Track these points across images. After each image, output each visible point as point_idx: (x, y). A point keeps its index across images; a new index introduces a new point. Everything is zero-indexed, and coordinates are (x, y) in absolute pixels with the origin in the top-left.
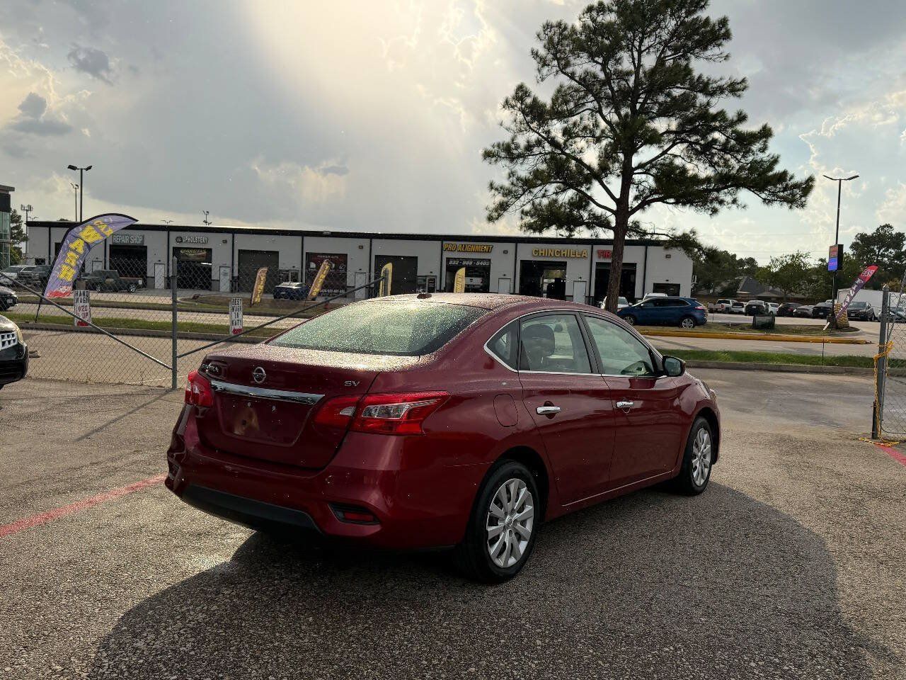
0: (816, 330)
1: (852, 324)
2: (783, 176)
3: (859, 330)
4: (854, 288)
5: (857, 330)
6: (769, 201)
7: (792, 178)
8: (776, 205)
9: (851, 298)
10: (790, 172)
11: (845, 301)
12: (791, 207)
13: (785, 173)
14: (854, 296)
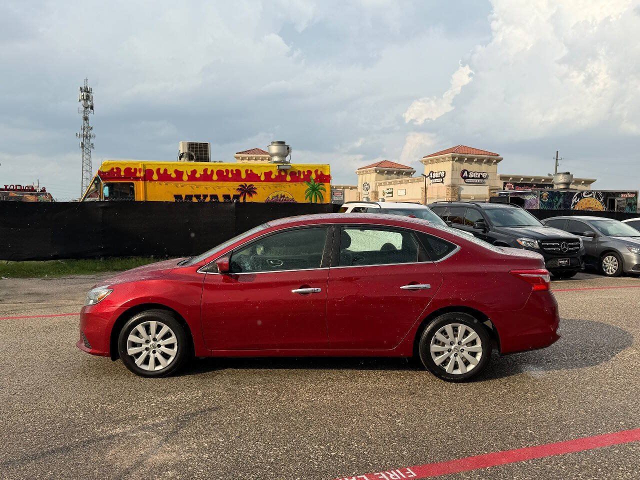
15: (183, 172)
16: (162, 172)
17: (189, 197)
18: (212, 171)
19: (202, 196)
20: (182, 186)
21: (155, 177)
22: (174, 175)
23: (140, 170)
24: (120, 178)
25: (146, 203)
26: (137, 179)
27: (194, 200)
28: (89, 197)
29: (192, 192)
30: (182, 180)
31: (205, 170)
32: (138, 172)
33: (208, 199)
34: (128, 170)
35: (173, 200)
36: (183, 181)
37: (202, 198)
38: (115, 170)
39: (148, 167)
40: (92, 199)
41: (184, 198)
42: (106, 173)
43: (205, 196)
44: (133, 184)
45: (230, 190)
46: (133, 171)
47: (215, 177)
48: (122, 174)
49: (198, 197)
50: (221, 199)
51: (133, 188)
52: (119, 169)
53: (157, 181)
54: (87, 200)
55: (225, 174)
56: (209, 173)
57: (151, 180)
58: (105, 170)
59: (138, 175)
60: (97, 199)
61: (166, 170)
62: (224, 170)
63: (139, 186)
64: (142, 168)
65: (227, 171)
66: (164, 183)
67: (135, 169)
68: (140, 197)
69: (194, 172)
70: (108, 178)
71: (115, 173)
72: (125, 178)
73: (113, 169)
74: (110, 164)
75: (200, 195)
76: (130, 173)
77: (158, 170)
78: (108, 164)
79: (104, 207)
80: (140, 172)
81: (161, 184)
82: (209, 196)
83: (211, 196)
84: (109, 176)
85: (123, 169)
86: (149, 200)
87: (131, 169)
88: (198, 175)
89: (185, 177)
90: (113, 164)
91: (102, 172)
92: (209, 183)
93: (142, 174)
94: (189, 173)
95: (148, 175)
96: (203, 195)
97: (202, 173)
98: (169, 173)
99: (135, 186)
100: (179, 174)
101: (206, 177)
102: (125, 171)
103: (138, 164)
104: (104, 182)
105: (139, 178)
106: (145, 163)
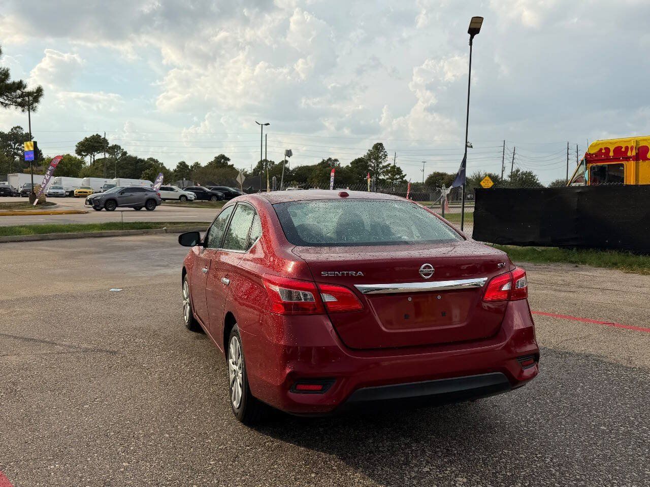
0: (23, 205)
1: (48, 200)
2: (20, 85)
3: (55, 204)
4: (48, 173)
5: (53, 204)
6: (7, 105)
7: (25, 87)
8: (13, 107)
9: (48, 181)
10: (24, 82)
11: (43, 183)
12: (23, 111)
13: (21, 82)
14: (50, 178)
24: (609, 160)
25: (636, 188)
26: (627, 159)
28: (575, 182)
32: (629, 151)
34: (618, 150)
38: (603, 151)
39: (642, 144)
40: (577, 184)
42: (593, 154)
44: (622, 165)
46: (623, 150)
48: (611, 154)
51: (623, 170)
52: (607, 150)
54: (573, 185)
57: (646, 159)
58: (592, 152)
59: (629, 154)
60: (582, 184)
63: (630, 168)
64: (635, 145)
67: (627, 148)
68: (630, 180)
70: (595, 160)
71: (603, 154)
72: (614, 159)
73: (601, 150)
74: (599, 144)
76: (620, 152)
78: (597, 145)
79: (579, 192)
80: (632, 150)
84: (596, 158)
85: (612, 149)
86: (640, 183)
87: (622, 147)
90: (602, 143)
91: (590, 154)
93: (634, 153)
95: (641, 153)
99: (625, 167)
102: (614, 151)
103: (630, 140)
104: (591, 165)
105: (630, 157)
106: (639, 139)
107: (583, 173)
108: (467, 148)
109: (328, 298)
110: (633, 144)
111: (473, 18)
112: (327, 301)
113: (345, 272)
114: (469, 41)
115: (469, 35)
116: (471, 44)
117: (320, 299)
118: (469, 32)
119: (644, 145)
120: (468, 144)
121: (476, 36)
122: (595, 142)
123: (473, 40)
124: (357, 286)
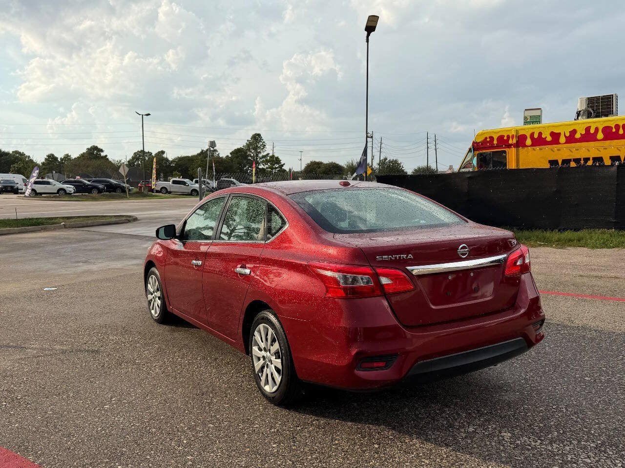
15: (560, 134)
16: (536, 136)
17: (566, 162)
18: (597, 129)
19: (582, 159)
20: (559, 150)
21: (529, 142)
22: (549, 139)
23: (513, 136)
24: (493, 147)
25: (518, 172)
26: (509, 146)
27: (573, 164)
28: (464, 168)
29: (570, 155)
30: (558, 143)
31: (588, 129)
32: (511, 139)
33: (590, 163)
34: (501, 138)
35: (548, 166)
36: (560, 144)
37: (582, 162)
38: (488, 140)
39: (521, 133)
41: (560, 163)
42: (479, 143)
43: (586, 160)
44: (505, 152)
45: (620, 151)
46: (505, 138)
47: (600, 136)
48: (495, 142)
49: (577, 161)
50: (608, 162)
51: (506, 156)
52: (492, 138)
53: (530, 146)
54: (463, 170)
55: (614, 130)
56: (592, 131)
57: (525, 146)
58: (478, 141)
59: (510, 142)
60: (471, 170)
61: (540, 134)
62: (613, 126)
63: (511, 153)
64: (515, 134)
65: (617, 127)
66: (538, 148)
67: (508, 137)
68: (512, 165)
69: (574, 132)
70: (481, 148)
71: (488, 142)
72: (498, 147)
73: (486, 138)
74: (484, 133)
75: (580, 159)
76: (503, 141)
77: (532, 135)
78: (482, 134)
80: (512, 139)
81: (534, 149)
82: (591, 159)
83: (595, 159)
84: (482, 146)
85: (495, 138)
86: (521, 167)
87: (504, 136)
88: (578, 136)
89: (562, 139)
90: (486, 133)
91: (476, 142)
92: (592, 144)
93: (515, 141)
94: (568, 134)
95: (521, 141)
96: (584, 158)
97: (584, 132)
98: (543, 136)
99: (507, 153)
100: (555, 137)
101: (589, 136)
102: (497, 139)
103: (511, 130)
104: (477, 152)
105: (511, 145)
106: (518, 128)
107: (472, 159)
108: (368, 139)
109: (384, 281)
110: (514, 133)
111: (369, 16)
112: (384, 283)
113: (398, 256)
114: (365, 38)
115: (366, 33)
116: (368, 41)
117: (378, 282)
118: (366, 30)
119: (522, 134)
120: (369, 135)
121: (372, 34)
122: (481, 131)
123: (370, 38)
124: (408, 268)
